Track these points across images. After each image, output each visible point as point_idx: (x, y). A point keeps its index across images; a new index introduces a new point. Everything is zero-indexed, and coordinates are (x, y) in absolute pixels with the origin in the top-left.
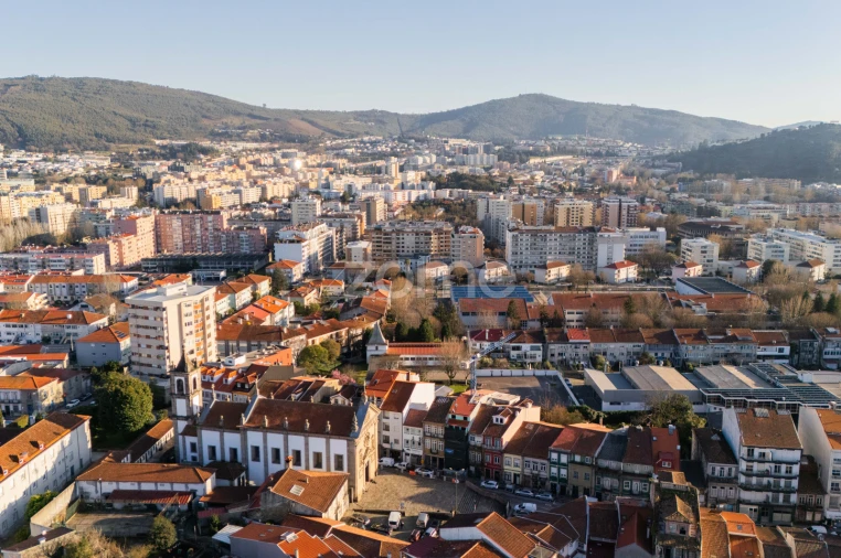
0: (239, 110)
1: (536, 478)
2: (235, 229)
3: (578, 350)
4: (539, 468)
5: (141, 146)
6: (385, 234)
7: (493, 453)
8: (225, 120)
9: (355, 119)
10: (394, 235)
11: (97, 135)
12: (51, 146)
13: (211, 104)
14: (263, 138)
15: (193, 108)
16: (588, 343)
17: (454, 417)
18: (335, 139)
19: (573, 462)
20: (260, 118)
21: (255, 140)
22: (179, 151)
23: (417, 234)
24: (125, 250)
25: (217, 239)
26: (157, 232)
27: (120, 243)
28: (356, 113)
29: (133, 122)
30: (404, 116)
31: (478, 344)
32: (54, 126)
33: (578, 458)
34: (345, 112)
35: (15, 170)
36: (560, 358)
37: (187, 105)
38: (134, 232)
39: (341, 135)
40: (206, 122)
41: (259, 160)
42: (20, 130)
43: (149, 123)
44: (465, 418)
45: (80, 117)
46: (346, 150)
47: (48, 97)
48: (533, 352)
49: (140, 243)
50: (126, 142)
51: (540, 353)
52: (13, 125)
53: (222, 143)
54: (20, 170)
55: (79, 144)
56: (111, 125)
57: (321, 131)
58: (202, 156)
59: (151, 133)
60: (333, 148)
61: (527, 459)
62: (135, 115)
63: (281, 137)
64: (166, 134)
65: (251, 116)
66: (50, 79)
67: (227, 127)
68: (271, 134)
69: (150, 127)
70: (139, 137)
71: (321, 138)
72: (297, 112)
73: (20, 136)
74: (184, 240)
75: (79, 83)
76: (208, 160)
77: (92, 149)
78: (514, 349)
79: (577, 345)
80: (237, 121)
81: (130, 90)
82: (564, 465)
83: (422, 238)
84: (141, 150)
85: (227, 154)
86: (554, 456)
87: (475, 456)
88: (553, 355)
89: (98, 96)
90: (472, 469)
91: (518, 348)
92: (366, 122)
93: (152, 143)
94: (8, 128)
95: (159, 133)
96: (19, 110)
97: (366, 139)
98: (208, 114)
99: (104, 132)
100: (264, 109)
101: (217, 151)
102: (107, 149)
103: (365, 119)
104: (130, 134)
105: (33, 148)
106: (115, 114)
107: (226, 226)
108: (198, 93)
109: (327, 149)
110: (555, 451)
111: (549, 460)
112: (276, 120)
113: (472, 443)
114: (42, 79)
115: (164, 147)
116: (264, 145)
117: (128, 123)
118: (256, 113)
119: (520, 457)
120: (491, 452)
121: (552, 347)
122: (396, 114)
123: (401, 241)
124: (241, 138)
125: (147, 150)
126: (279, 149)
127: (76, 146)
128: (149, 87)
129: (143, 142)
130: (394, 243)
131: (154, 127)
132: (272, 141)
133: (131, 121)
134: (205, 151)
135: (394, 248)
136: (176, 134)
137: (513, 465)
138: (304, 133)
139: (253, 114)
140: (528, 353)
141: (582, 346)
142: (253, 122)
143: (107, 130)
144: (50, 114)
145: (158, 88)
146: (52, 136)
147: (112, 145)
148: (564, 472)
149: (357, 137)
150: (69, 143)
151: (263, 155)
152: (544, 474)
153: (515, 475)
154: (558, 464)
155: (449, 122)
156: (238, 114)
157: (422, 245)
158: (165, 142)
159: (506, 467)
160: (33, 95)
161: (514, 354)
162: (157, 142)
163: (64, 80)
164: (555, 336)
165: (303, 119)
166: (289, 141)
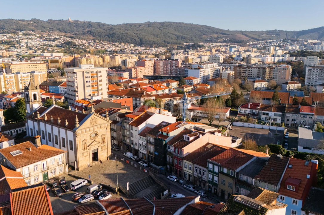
0: (218, 31)
1: (200, 179)
2: (183, 67)
3: (305, 119)
4: (202, 173)
5: (179, 45)
6: (243, 68)
7: (178, 159)
8: (211, 35)
9: (266, 34)
10: (247, 69)
11: (165, 41)
12: (149, 45)
13: (207, 30)
14: (224, 41)
15: (200, 31)
16: (313, 115)
17: (162, 133)
18: (254, 41)
19: (222, 173)
20: (225, 34)
21: (221, 42)
22: (190, 46)
23: (259, 68)
24: (139, 72)
25: (176, 70)
26: (155, 67)
27: (137, 69)
28: (267, 31)
29: (178, 36)
30: (289, 32)
31: (243, 110)
32: (151, 38)
33: (225, 170)
34: (262, 31)
35: (133, 52)
36: (293, 122)
37: (198, 30)
38: (144, 66)
39: (258, 40)
40: (204, 36)
41: (219, 49)
42: (141, 40)
43: (183, 37)
44: (167, 134)
45: (160, 35)
46: (258, 45)
47: (152, 29)
48: (275, 117)
49: (146, 71)
50: (174, 44)
51: (280, 118)
52: (139, 38)
53: (208, 44)
54: (135, 52)
55: (158, 44)
56: (170, 37)
57: (249, 38)
58: (199, 48)
59: (184, 40)
60: (252, 45)
61: (196, 165)
62: (179, 34)
63: (231, 41)
64: (188, 41)
65: (222, 34)
66: (153, 23)
67: (212, 38)
68: (228, 40)
69: (184, 38)
70: (179, 42)
71: (248, 41)
72: (241, 31)
73: (140, 42)
74: (164, 71)
75: (162, 24)
76: (200, 50)
77: (162, 46)
78: (264, 114)
79: (305, 116)
80: (216, 36)
81: (179, 26)
82: (216, 173)
83: (261, 71)
84: (178, 46)
85: (208, 47)
86: (211, 166)
87: (169, 159)
88: (288, 120)
89: (168, 28)
90: (168, 167)
91: (267, 114)
92: (271, 35)
93: (182, 44)
94: (137, 39)
95: (186, 40)
96: (141, 33)
97: (268, 41)
98: (205, 33)
99: (167, 40)
100: (228, 31)
101: (205, 46)
102: (167, 46)
103: (270, 33)
104: (175, 41)
105: (144, 46)
106: (172, 34)
107: (180, 65)
108: (203, 26)
109: (250, 45)
110: (211, 163)
111: (208, 168)
112: (232, 35)
113: (169, 150)
114: (151, 23)
115: (186, 45)
116: (224, 44)
117: (176, 37)
118: (224, 32)
119: (192, 164)
120: (178, 158)
121: (288, 115)
122: (286, 31)
123: (250, 72)
124: (216, 42)
125: (180, 46)
126: (229, 45)
127: (157, 45)
128: (186, 24)
129: (179, 44)
130: (247, 73)
131: (185, 38)
132: (227, 43)
133: (177, 36)
134: (200, 46)
135: (247, 75)
136: (192, 40)
137: (188, 168)
138: (242, 39)
139: (223, 33)
140: (272, 117)
141: (308, 117)
142: (222, 36)
143: (168, 40)
144: (151, 34)
145: (189, 24)
146: (150, 42)
147: (169, 45)
148: (216, 178)
149: (264, 40)
150: (155, 44)
151: (221, 47)
152: (205, 178)
153: (189, 175)
154: (212, 172)
155: (312, 34)
156: (217, 33)
157: (261, 74)
158: (187, 44)
159: (184, 169)
160: (147, 28)
161: (263, 117)
162: (185, 44)
163: (158, 23)
164: (292, 110)
165: (243, 34)
166: (234, 43)
